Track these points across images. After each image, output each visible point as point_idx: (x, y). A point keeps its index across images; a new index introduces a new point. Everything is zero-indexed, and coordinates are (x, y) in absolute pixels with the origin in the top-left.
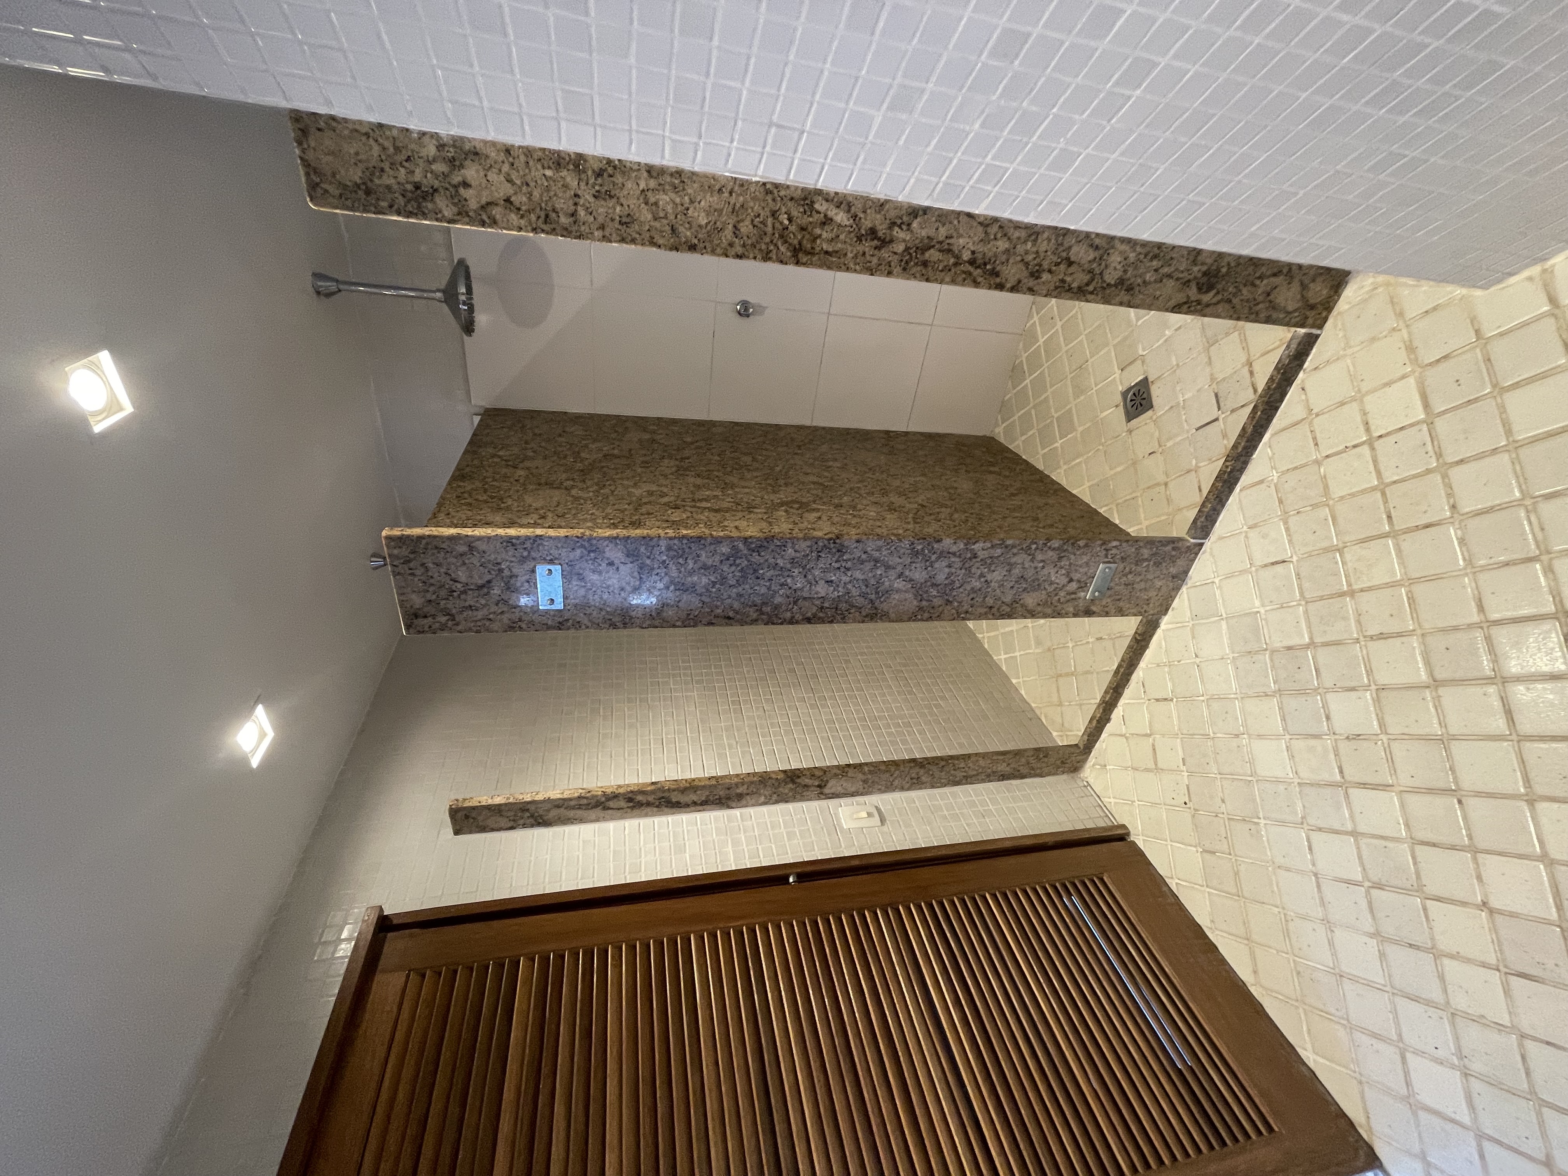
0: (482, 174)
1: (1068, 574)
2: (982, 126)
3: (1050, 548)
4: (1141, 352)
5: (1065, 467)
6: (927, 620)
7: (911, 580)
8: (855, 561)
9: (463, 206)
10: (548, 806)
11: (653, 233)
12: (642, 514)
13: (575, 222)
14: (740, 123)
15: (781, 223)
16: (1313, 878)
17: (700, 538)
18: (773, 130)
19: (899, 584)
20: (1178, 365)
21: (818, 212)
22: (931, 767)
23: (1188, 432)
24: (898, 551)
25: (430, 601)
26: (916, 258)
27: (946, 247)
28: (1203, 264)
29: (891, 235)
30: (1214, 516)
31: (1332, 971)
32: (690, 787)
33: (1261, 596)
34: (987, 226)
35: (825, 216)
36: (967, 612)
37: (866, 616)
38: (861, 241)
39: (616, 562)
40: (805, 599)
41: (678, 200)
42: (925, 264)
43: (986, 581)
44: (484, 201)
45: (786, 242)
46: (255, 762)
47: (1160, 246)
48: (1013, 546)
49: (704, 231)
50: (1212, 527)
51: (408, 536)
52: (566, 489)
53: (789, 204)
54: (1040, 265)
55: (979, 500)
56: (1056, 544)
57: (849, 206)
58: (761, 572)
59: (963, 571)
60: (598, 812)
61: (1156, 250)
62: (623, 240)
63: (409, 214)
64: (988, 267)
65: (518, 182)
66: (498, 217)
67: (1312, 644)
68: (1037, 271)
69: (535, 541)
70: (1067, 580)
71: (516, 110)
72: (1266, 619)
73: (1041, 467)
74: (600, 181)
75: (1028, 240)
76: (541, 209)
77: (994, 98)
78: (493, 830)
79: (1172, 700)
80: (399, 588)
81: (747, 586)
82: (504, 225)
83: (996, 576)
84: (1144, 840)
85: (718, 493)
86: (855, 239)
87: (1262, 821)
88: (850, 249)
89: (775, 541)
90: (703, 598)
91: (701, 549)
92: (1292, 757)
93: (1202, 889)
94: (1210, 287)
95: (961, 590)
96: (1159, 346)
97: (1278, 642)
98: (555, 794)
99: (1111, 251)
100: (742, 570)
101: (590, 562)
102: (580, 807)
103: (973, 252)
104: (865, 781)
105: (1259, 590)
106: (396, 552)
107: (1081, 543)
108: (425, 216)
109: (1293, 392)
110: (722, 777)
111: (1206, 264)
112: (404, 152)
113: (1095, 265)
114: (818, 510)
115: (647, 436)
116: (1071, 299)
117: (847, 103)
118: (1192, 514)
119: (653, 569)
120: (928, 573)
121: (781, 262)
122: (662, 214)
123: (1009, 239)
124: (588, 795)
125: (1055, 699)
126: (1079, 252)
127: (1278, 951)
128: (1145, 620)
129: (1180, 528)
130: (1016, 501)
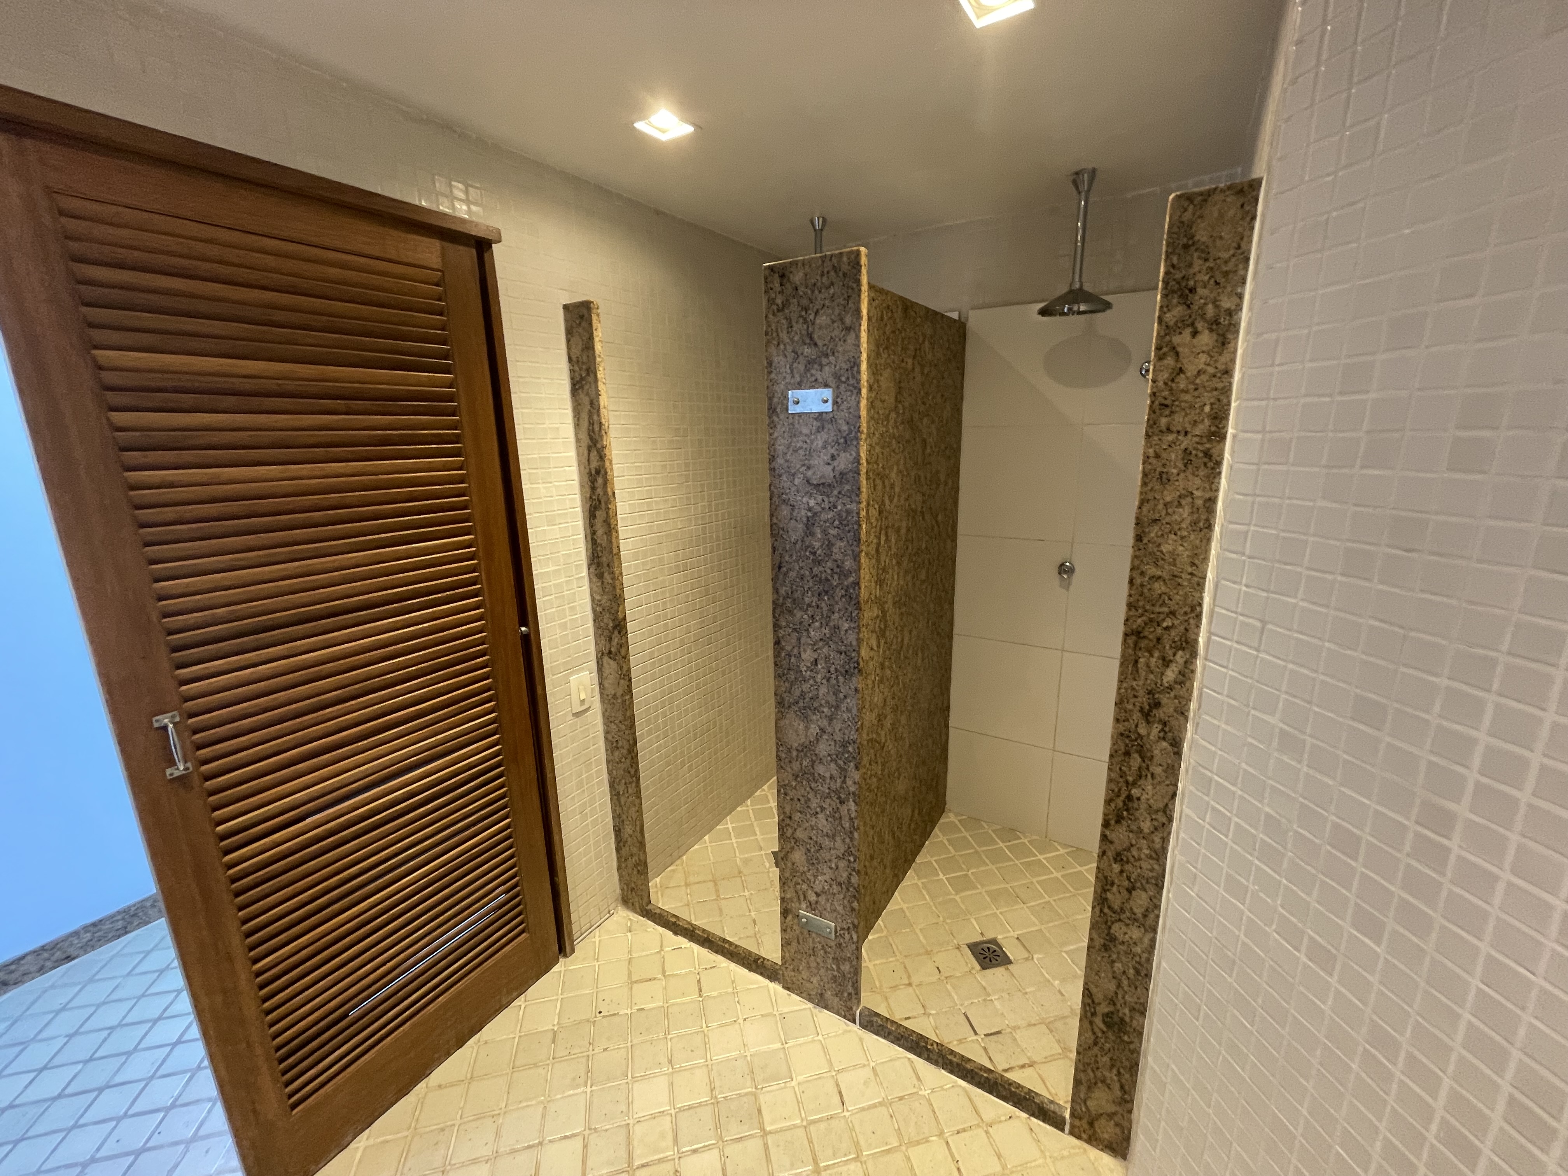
0: (1204, 348)
1: (824, 892)
2: (1268, 815)
3: (850, 874)
4: (1035, 956)
5: (920, 884)
6: (777, 756)
7: (818, 740)
8: (836, 687)
9: (1174, 331)
10: (593, 393)
11: (1152, 503)
12: (874, 480)
13: (1161, 431)
14: (1265, 594)
15: (1164, 620)
16: (537, 1142)
17: (859, 540)
18: (1258, 624)
19: (814, 729)
20: (1026, 993)
21: (1174, 655)
22: (628, 761)
23: (962, 1005)
24: (846, 728)
25: (797, 289)
26: (1133, 746)
27: (1144, 773)
28: (1131, 1018)
29: (1154, 722)
30: (882, 1033)
31: (447, 1162)
32: (610, 528)
33: (807, 1081)
34: (1164, 812)
35: (1171, 661)
36: (786, 794)
37: (782, 698)
38: (1148, 694)
39: (835, 463)
40: (799, 639)
41: (1184, 525)
42: (1127, 754)
43: (817, 813)
44: (1180, 349)
45: (1146, 624)
46: (640, 126)
47: (1148, 976)
48: (852, 839)
49: (1155, 550)
50: (871, 1032)
51: (860, 271)
52: (896, 407)
53: (1182, 628)
54: (1128, 862)
55: (889, 802)
56: (855, 880)
57: (1181, 683)
58: (826, 598)
59: (827, 791)
60: (586, 441)
61: (1143, 973)
62: (1145, 474)
63: (1166, 283)
64: (1125, 813)
65: (1198, 381)
66: (1165, 362)
67: (765, 1134)
68: (1122, 860)
69: (855, 388)
70: (819, 891)
71: (1272, 395)
72: (785, 1087)
73: (918, 860)
74: (1201, 455)
75: (1151, 850)
76: (1174, 401)
77: (1295, 827)
78: (568, 341)
79: (700, 996)
80: (810, 261)
81: (811, 584)
82: (1157, 367)
83: (822, 821)
84: (560, 972)
85: (894, 550)
86: (1149, 688)
87: (589, 1090)
88: (1141, 683)
89: (856, 612)
90: (799, 543)
91: (848, 542)
92: (653, 1117)
93: (518, 1031)
94: (1109, 1026)
95: (808, 789)
96: (1043, 974)
97: (765, 1099)
98: (603, 401)
99: (1142, 929)
100: (827, 580)
101: (835, 438)
102: (591, 424)
103: (1139, 799)
104: (615, 696)
105: (816, 1079)
106: (845, 259)
107: (855, 904)
108: (1165, 296)
109: (1008, 1108)
110: (619, 558)
111: (1131, 1021)
112: (1223, 280)
113: (1128, 914)
114: (878, 646)
115: (942, 477)
116: (1095, 892)
117: (1286, 693)
118: (883, 1011)
119: (828, 496)
120: (824, 756)
121: (1127, 620)
122: (1170, 511)
123: (1152, 832)
124: (603, 432)
125: (692, 879)
126: (1141, 899)
127: (462, 1109)
128: (778, 967)
129: (869, 1000)
130: (887, 837)
